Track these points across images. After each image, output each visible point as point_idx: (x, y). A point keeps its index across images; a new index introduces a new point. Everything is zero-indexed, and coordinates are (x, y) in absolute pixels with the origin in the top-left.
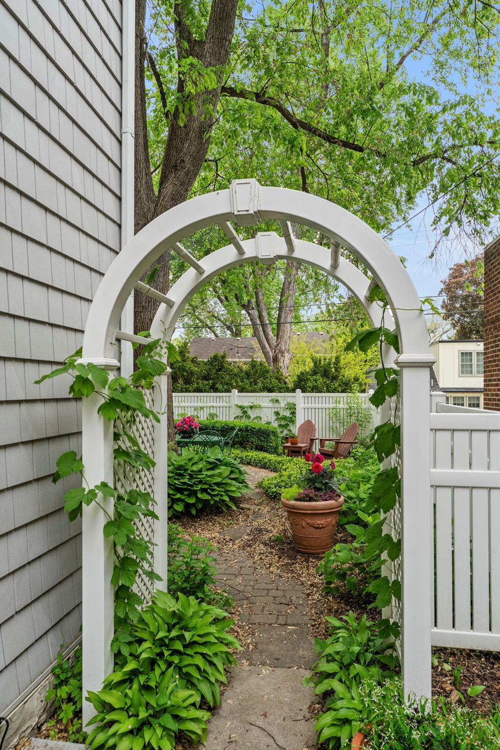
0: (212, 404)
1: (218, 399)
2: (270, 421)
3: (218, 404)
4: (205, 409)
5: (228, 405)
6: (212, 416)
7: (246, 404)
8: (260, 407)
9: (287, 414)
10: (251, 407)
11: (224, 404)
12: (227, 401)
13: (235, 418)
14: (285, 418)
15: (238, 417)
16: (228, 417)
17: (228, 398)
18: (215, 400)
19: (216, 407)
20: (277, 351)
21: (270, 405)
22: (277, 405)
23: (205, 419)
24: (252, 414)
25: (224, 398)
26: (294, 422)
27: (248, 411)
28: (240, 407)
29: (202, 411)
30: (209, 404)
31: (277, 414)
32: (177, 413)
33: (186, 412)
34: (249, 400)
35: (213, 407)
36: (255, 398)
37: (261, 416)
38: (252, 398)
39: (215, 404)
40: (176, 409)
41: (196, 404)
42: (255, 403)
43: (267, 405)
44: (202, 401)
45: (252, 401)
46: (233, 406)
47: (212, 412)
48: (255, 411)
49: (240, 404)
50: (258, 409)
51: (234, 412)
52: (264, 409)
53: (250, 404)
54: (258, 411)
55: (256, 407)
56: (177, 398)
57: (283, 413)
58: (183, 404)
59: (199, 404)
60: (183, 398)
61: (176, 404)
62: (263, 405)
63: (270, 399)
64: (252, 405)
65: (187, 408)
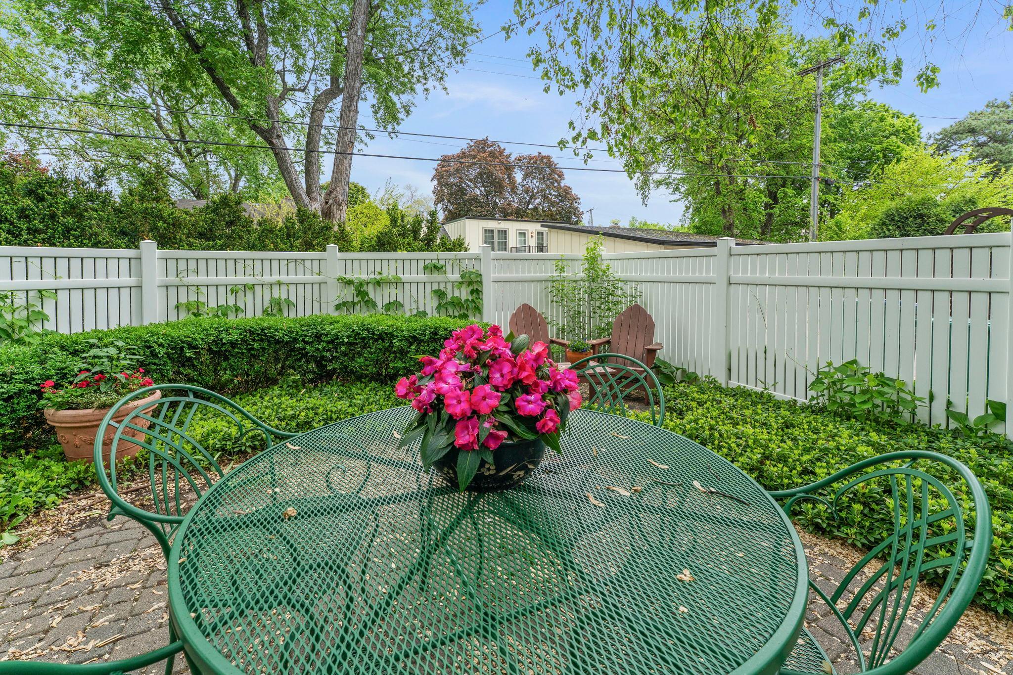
0: (275, 278)
1: (292, 265)
2: (421, 309)
3: (292, 278)
4: (258, 289)
5: (316, 278)
6: (277, 306)
7: (362, 276)
8: (398, 282)
9: (464, 294)
10: (378, 283)
11: (308, 277)
12: (316, 270)
13: (338, 307)
14: (456, 303)
15: (345, 304)
16: (316, 305)
17: (316, 263)
18: (284, 269)
19: (288, 284)
21: (422, 277)
22: (437, 277)
23: (259, 313)
24: (380, 297)
25: (308, 264)
26: (478, 309)
27: (371, 290)
28: (350, 283)
29: (249, 295)
30: (267, 278)
31: (440, 294)
32: (173, 303)
33: (203, 299)
34: (371, 268)
35: (279, 284)
36: (385, 263)
37: (400, 299)
38: (378, 263)
39: (284, 278)
40: (172, 291)
41: (231, 279)
42: (385, 275)
43: (414, 277)
44: (249, 270)
45: (378, 269)
46: (329, 281)
47: (276, 295)
48: (386, 291)
49: (349, 276)
50: (393, 287)
51: (334, 295)
52: (407, 286)
53: (372, 276)
54: (393, 291)
55: (389, 283)
56: (172, 264)
57: (452, 293)
58: (192, 279)
59: (241, 279)
60: (192, 265)
61: (172, 279)
62: (406, 277)
63: (421, 265)
64: (378, 277)
65: (204, 290)
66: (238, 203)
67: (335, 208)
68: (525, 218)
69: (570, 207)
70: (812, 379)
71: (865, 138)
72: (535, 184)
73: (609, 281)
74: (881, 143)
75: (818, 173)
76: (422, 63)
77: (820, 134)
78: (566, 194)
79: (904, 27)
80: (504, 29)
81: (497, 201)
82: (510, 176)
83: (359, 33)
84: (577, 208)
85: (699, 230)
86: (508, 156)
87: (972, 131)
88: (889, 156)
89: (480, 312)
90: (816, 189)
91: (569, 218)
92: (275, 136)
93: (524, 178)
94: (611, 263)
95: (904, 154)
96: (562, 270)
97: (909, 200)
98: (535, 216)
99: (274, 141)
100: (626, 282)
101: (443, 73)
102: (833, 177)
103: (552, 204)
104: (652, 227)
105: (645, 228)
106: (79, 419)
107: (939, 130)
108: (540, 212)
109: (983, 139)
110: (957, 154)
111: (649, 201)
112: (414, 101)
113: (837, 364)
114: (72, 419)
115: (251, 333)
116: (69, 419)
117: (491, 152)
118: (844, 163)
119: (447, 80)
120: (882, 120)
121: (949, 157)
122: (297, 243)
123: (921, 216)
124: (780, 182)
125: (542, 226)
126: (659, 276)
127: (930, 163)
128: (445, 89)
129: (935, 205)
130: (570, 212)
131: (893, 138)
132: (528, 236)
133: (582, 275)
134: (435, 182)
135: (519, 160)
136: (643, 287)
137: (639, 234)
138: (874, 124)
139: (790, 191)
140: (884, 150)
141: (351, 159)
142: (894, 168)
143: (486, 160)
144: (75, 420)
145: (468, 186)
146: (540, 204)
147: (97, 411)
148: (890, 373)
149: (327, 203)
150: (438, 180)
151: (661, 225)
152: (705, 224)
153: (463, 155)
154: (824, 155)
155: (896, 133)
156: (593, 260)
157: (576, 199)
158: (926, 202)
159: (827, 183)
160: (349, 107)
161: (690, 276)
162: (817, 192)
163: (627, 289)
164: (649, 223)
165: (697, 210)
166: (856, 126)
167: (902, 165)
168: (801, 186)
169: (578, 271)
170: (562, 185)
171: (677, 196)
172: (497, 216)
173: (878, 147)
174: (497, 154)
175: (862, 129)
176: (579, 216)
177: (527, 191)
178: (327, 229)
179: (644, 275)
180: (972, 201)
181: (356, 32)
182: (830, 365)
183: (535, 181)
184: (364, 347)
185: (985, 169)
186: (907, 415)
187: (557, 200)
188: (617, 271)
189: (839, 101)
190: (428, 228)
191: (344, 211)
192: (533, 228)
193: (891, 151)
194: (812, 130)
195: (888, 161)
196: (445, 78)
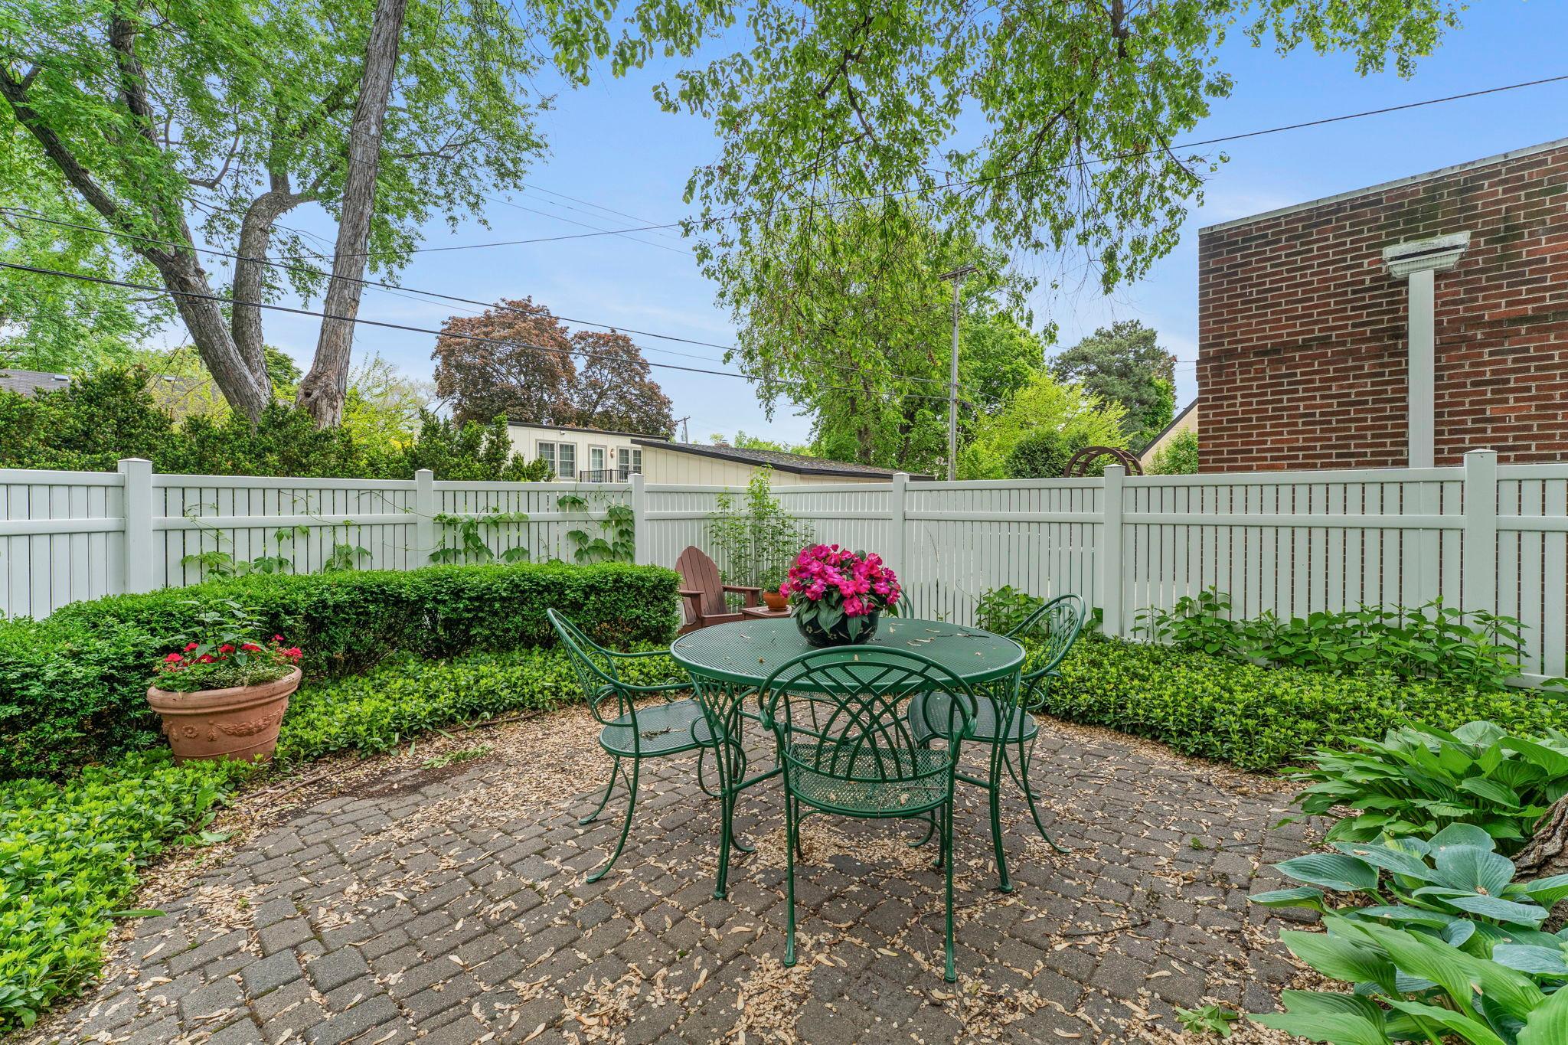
0: (340, 517)
1: (365, 498)
2: (553, 558)
3: (365, 516)
4: (314, 534)
5: (401, 517)
6: (345, 556)
7: (467, 513)
8: (520, 522)
9: (610, 536)
10: (493, 523)
11: (389, 515)
12: (400, 505)
13: (435, 557)
14: (600, 548)
15: (442, 552)
17: (401, 494)
19: (358, 526)
20: (316, 393)
21: (555, 514)
22: (577, 514)
24: (497, 542)
25: (388, 495)
26: (630, 555)
27: (481, 532)
28: (452, 523)
29: (300, 542)
30: (327, 517)
31: (578, 536)
32: (176, 555)
33: (225, 549)
34: (482, 503)
35: (347, 525)
36: (503, 496)
37: (524, 545)
38: (492, 496)
39: (353, 516)
40: (175, 538)
41: (272, 518)
42: (502, 512)
43: (543, 514)
44: (300, 506)
45: (493, 504)
46: (421, 520)
47: (341, 542)
48: (503, 533)
49: (449, 514)
50: (513, 528)
51: (429, 540)
52: (534, 527)
53: (484, 514)
54: (514, 533)
55: (508, 523)
56: (175, 496)
57: (596, 533)
58: (209, 519)
59: (287, 518)
60: (209, 497)
61: (175, 518)
62: (533, 514)
63: (553, 500)
64: (494, 515)
65: (228, 535)
66: (140, 386)
67: (324, 404)
68: (591, 427)
69: (658, 413)
70: (976, 605)
71: (997, 356)
72: (605, 376)
73: (778, 519)
74: (1010, 363)
75: (956, 395)
76: (442, 174)
77: (958, 351)
78: (651, 394)
79: (1035, 284)
80: (682, 224)
81: (546, 397)
82: (564, 359)
83: (373, 131)
84: (668, 416)
85: (833, 455)
86: (564, 330)
87: (1085, 359)
88: (1018, 381)
89: (632, 559)
90: (954, 411)
91: (657, 430)
92: (191, 271)
93: (589, 367)
94: (781, 497)
95: (1030, 378)
96: (726, 505)
97: (1036, 432)
98: (607, 424)
99: (191, 280)
100: (796, 519)
101: (477, 196)
102: (968, 399)
103: (631, 406)
104: (764, 447)
105: (756, 447)
106: (226, 700)
107: (1058, 355)
108: (615, 419)
109: (1093, 368)
110: (1073, 381)
111: (774, 416)
112: (421, 231)
113: (996, 590)
114: (216, 702)
115: (362, 590)
116: (212, 702)
117: (536, 321)
118: (978, 383)
119: (487, 210)
120: (1012, 337)
121: (1066, 385)
122: (272, 459)
123: (1047, 450)
124: (917, 401)
125: (633, 442)
126: (833, 512)
127: (1053, 390)
128: (485, 222)
129: (1058, 440)
130: (657, 421)
131: (1021, 359)
132: (606, 454)
133: (745, 511)
134: (438, 361)
135: (581, 338)
136: (815, 524)
137: (746, 456)
138: (1004, 341)
139: (929, 414)
140: (1013, 371)
141: (352, 327)
142: (1022, 394)
143: (529, 333)
144: (221, 702)
145: (497, 371)
146: (613, 406)
147: (250, 689)
148: (1033, 595)
149: (308, 395)
150: (445, 358)
151: (776, 444)
152: (840, 447)
153: (488, 320)
154: (960, 374)
155: (1023, 354)
156: (759, 495)
157: (666, 403)
158: (1051, 436)
159: (964, 407)
160: (353, 244)
161: (866, 511)
162: (956, 417)
163: (798, 526)
164: (760, 440)
165: (827, 430)
166: (989, 342)
167: (1031, 392)
168: (939, 407)
169: (742, 507)
170: (646, 380)
171: (801, 408)
172: (544, 421)
173: (1008, 368)
174: (545, 323)
175: (993, 346)
176: (671, 427)
177: (593, 385)
178: (327, 439)
179: (816, 511)
180: (1084, 437)
181: (368, 129)
182: (990, 590)
183: (606, 372)
184: (522, 603)
185: (1095, 401)
186: (1044, 627)
187: (638, 402)
188: (788, 506)
189: (972, 311)
190: (492, 442)
191: (339, 410)
192: (614, 443)
193: (1020, 373)
194: (950, 343)
195: (1017, 385)
196: (482, 206)
